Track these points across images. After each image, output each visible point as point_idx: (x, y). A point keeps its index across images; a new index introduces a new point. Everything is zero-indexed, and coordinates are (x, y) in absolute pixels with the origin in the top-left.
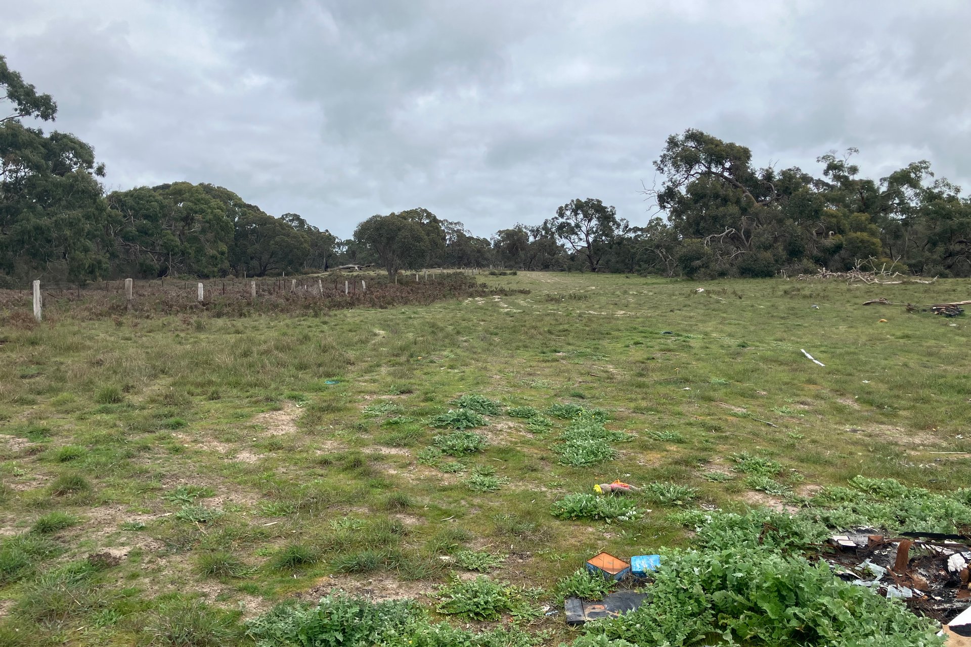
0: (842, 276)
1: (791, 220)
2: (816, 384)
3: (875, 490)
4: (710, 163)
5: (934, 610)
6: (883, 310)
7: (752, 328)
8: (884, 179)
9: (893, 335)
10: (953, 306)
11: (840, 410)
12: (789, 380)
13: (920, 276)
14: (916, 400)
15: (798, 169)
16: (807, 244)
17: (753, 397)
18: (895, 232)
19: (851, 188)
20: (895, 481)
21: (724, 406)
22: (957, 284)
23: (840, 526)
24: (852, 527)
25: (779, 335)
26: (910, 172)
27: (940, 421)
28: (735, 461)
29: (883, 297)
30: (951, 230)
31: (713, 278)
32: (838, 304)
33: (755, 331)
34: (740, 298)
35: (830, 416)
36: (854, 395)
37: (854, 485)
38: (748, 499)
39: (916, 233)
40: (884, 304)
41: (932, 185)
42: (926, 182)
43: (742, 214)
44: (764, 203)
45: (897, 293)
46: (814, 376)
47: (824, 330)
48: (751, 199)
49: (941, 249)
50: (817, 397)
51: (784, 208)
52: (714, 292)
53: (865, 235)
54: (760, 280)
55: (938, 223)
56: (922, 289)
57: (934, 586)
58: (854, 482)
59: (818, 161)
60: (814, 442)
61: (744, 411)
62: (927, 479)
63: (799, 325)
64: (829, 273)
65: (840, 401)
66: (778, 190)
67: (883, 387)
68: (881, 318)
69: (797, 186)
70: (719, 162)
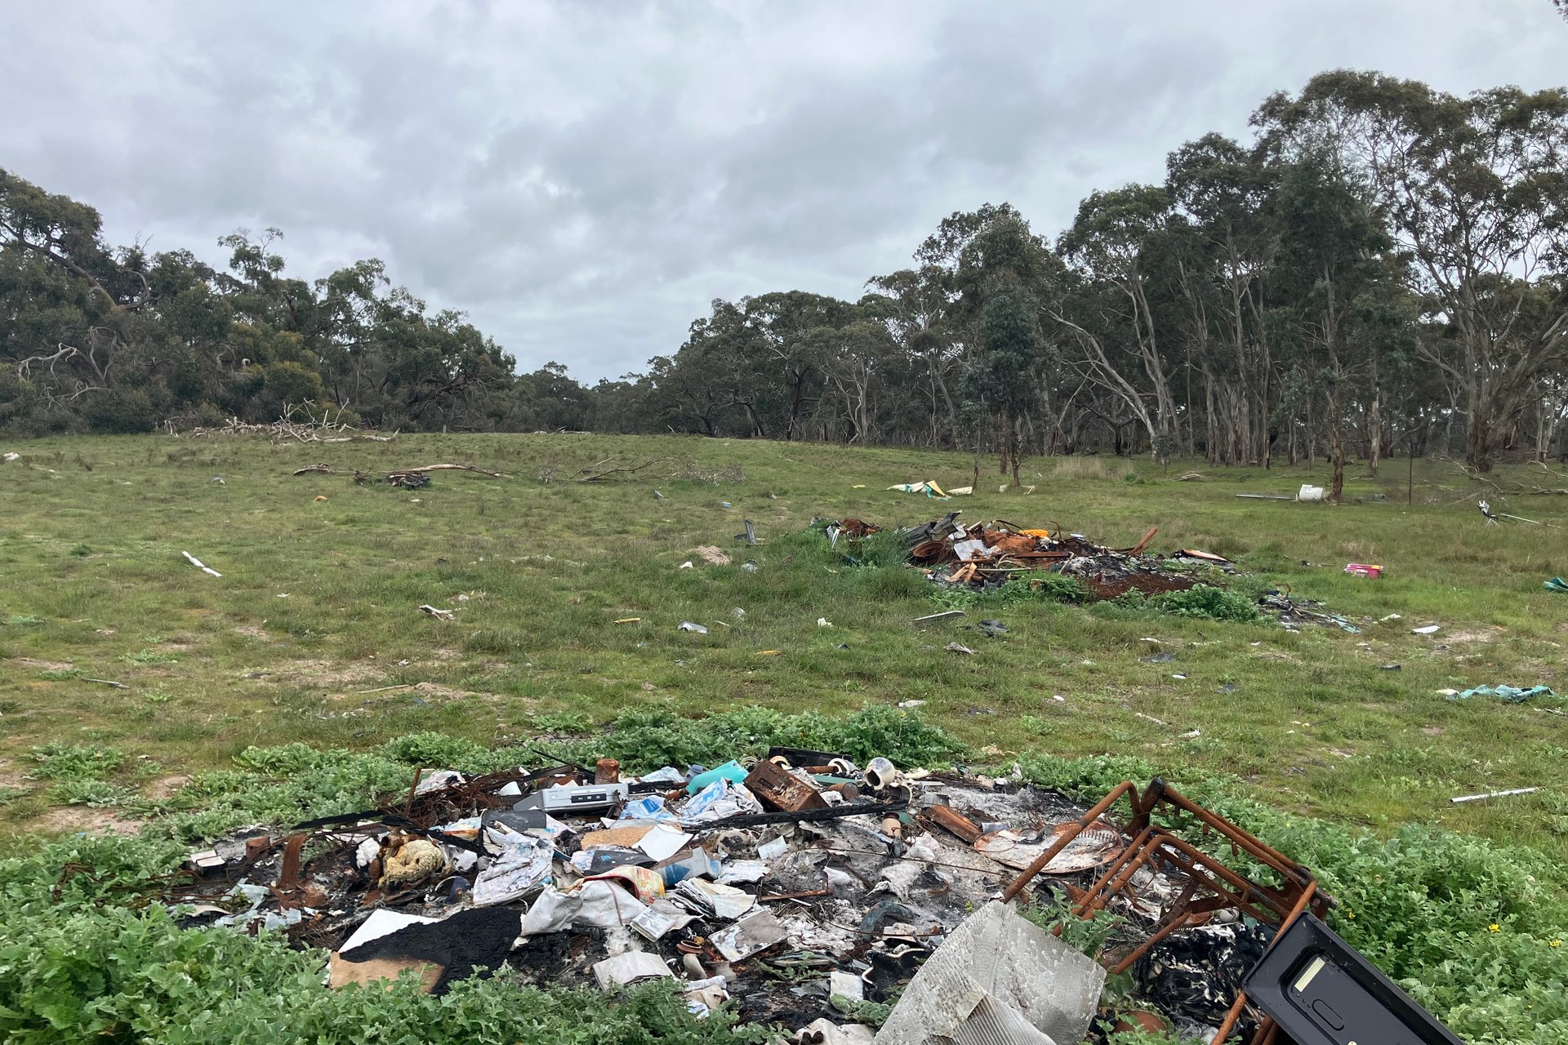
0: (263, 430)
1: (179, 338)
2: (202, 607)
3: (273, 766)
4: (22, 227)
5: (326, 933)
6: (322, 481)
7: (105, 520)
8: (322, 282)
9: (333, 519)
10: (416, 472)
11: (237, 645)
12: (156, 605)
13: (379, 429)
14: (350, 616)
15: (188, 254)
16: (206, 378)
17: (87, 641)
18: (341, 363)
19: (274, 291)
20: (302, 746)
21: (29, 663)
22: (425, 441)
23: (209, 836)
24: (229, 832)
25: (150, 530)
26: (358, 275)
27: (380, 643)
28: (35, 761)
29: (323, 462)
30: (416, 364)
31: (39, 434)
32: (256, 476)
33: (109, 526)
34: (90, 469)
35: (222, 657)
36: (262, 618)
37: (242, 762)
38: (53, 825)
39: (370, 365)
40: (325, 472)
41: (388, 297)
42: (380, 292)
43: (90, 323)
44: (129, 306)
45: (344, 455)
46: (203, 595)
47: (230, 518)
48: (104, 297)
49: (403, 390)
50: (204, 627)
51: (166, 316)
52: (38, 459)
53: (296, 367)
54: (127, 437)
55: (399, 353)
56: (378, 449)
57: (334, 895)
58: (244, 759)
59: (221, 243)
60: (188, 703)
61: (68, 667)
62: (351, 733)
63: (190, 511)
64: (243, 425)
65: (240, 630)
66: (153, 287)
67: (307, 601)
68: (318, 494)
69: (186, 281)
70: (40, 226)
